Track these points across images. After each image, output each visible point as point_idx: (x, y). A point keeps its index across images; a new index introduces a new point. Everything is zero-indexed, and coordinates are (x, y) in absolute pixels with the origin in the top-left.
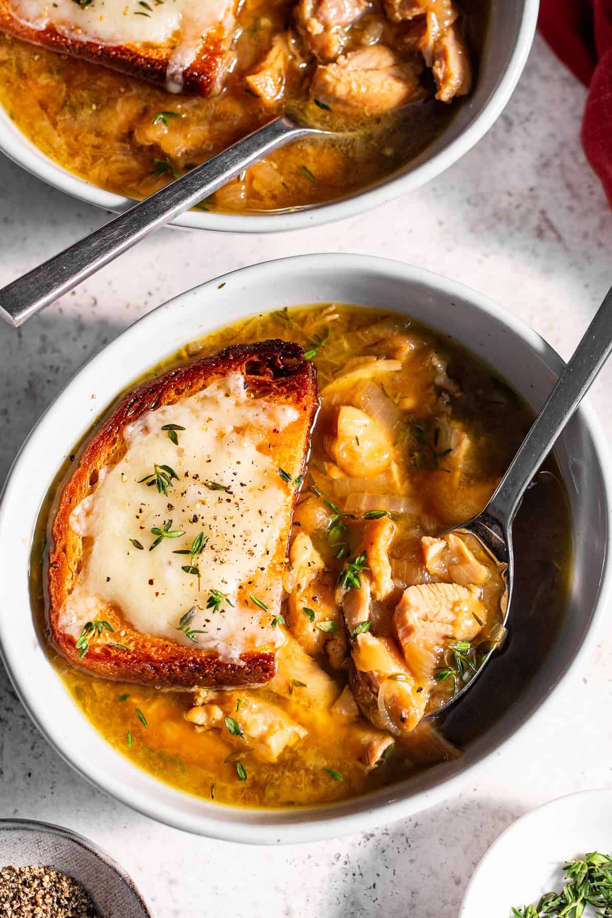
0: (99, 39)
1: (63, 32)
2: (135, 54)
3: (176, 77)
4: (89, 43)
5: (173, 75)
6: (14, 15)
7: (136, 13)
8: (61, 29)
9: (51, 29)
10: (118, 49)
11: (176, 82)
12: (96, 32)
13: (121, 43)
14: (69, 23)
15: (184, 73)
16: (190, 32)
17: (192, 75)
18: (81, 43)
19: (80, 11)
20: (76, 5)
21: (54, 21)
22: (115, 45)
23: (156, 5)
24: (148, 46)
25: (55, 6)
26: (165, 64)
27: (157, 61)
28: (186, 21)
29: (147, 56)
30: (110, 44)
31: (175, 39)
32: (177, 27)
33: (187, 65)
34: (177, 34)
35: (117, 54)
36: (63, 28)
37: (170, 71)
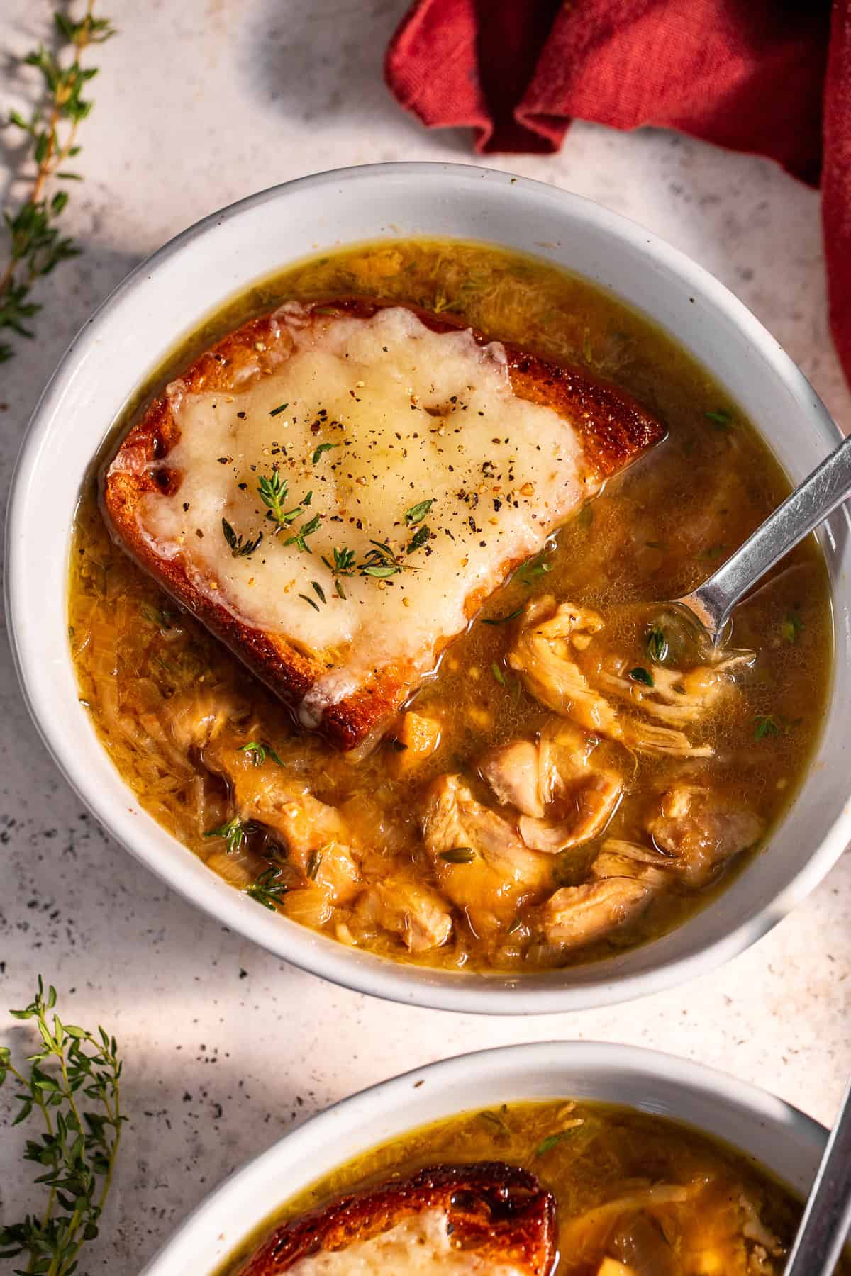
0: (234, 607)
1: (192, 576)
2: (274, 651)
3: (314, 710)
4: (220, 608)
5: (311, 705)
6: (139, 521)
7: (301, 596)
8: (192, 570)
9: (178, 566)
10: (254, 633)
11: (312, 715)
12: (236, 596)
13: (261, 627)
14: (207, 566)
15: (327, 710)
16: (363, 654)
17: (335, 717)
18: (210, 602)
19: (228, 558)
20: (228, 546)
21: (188, 555)
22: (252, 626)
23: (334, 596)
24: (297, 648)
25: (200, 533)
26: (308, 685)
27: (299, 675)
28: (363, 633)
29: (288, 662)
30: (247, 622)
31: (338, 654)
32: (349, 637)
33: (336, 700)
34: (344, 648)
35: (248, 639)
36: (195, 569)
37: (310, 698)
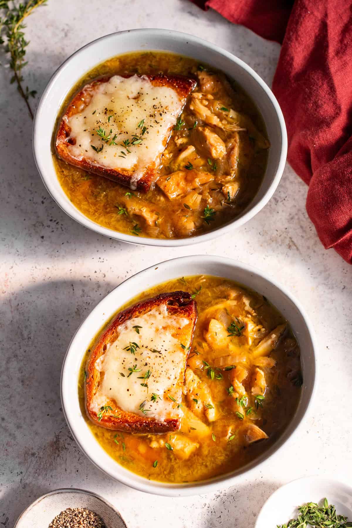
0: (103, 166)
1: (89, 162)
2: (118, 173)
3: (134, 183)
4: (99, 167)
5: (133, 182)
6: (69, 154)
7: (119, 156)
8: (88, 161)
9: (84, 161)
10: (111, 170)
11: (134, 185)
12: (102, 163)
13: (112, 168)
14: (92, 158)
15: (138, 182)
16: (141, 165)
17: (141, 183)
18: (96, 167)
19: (96, 154)
20: (95, 151)
21: (85, 157)
22: (110, 169)
23: (128, 153)
24: (123, 170)
25: (86, 151)
26: (130, 178)
27: (127, 176)
28: (140, 161)
29: (123, 174)
30: (108, 168)
31: (135, 168)
32: (136, 163)
33: (139, 179)
34: (136, 166)
35: (110, 172)
36: (89, 160)
37: (132, 181)
